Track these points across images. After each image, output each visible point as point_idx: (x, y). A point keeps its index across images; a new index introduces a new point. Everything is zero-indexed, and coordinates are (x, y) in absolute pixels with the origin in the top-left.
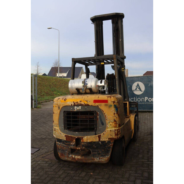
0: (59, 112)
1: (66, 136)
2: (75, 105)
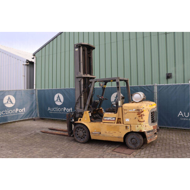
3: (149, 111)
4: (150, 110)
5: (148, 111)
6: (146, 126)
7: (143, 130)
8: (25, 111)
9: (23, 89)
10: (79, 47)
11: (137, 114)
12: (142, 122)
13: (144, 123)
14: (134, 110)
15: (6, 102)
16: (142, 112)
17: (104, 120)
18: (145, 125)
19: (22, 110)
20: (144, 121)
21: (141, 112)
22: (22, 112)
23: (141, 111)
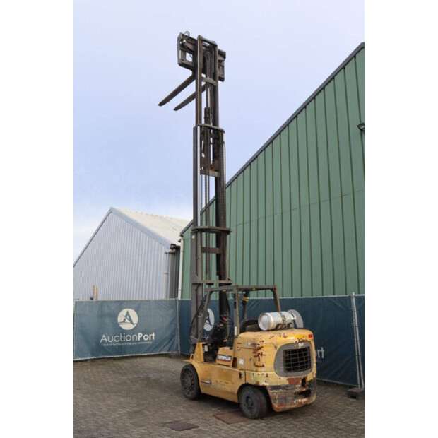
0: (276, 352)
1: (288, 379)
2: (300, 342)
3: (276, 347)
4: (278, 347)
5: (273, 348)
6: (267, 376)
7: (262, 383)
8: (153, 338)
9: (164, 298)
10: (196, 233)
11: (254, 353)
12: (260, 366)
13: (263, 369)
14: (249, 344)
15: (122, 320)
16: (260, 348)
17: (219, 360)
18: (265, 373)
19: (149, 337)
20: (263, 366)
21: (258, 349)
22: (149, 340)
23: (257, 346)
